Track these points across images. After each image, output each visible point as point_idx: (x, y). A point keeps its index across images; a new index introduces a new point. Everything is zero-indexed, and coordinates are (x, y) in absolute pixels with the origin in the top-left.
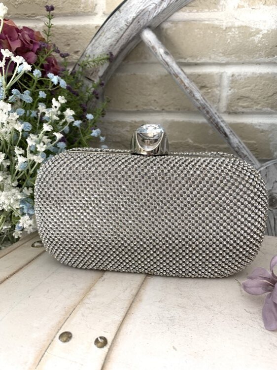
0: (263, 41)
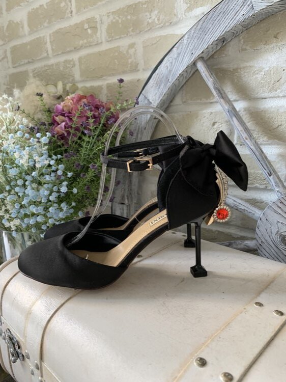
0: (265, 78)
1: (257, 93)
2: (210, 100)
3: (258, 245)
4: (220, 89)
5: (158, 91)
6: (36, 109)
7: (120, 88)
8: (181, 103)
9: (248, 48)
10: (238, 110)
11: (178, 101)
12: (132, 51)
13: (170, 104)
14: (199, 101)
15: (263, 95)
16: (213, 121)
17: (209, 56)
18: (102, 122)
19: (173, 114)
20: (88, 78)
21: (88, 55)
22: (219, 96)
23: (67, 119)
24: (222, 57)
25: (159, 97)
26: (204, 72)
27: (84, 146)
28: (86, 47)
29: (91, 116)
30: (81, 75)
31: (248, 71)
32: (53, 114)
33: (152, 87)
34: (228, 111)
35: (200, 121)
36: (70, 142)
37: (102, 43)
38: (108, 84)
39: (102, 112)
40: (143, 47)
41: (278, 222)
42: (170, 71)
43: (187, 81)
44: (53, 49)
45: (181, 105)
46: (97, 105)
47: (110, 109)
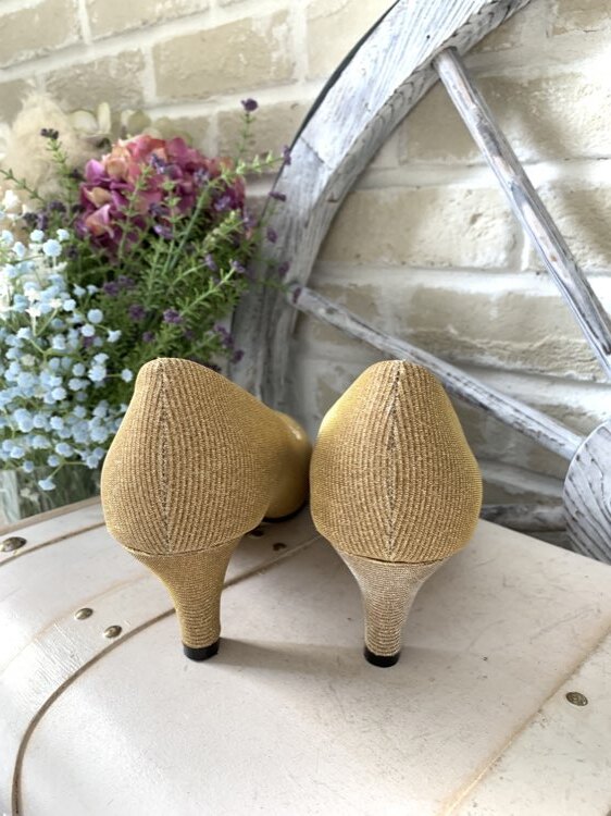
1: (587, 145)
2: (469, 159)
3: (568, 518)
4: (495, 131)
5: (341, 132)
6: (45, 170)
7: (248, 122)
8: (395, 163)
9: (569, 26)
10: (535, 186)
11: (388, 157)
12: (279, 31)
13: (368, 165)
14: (440, 161)
15: (601, 150)
16: (473, 211)
17: (470, 46)
18: (199, 206)
19: (375, 192)
20: (174, 97)
21: (176, 40)
22: (490, 149)
23: (114, 196)
24: (503, 49)
25: (343, 148)
26: (455, 87)
27: (153, 265)
28: (170, 20)
29: (174, 190)
30: (159, 92)
31: (565, 86)
32: (82, 184)
33: (326, 121)
34: (512, 189)
35: (442, 210)
36: (120, 253)
37: (207, 9)
38: (221, 113)
39: (200, 180)
40: (309, 22)
42: (371, 83)
43: (411, 110)
44: (92, 25)
45: (394, 168)
46: (191, 163)
47: (219, 173)
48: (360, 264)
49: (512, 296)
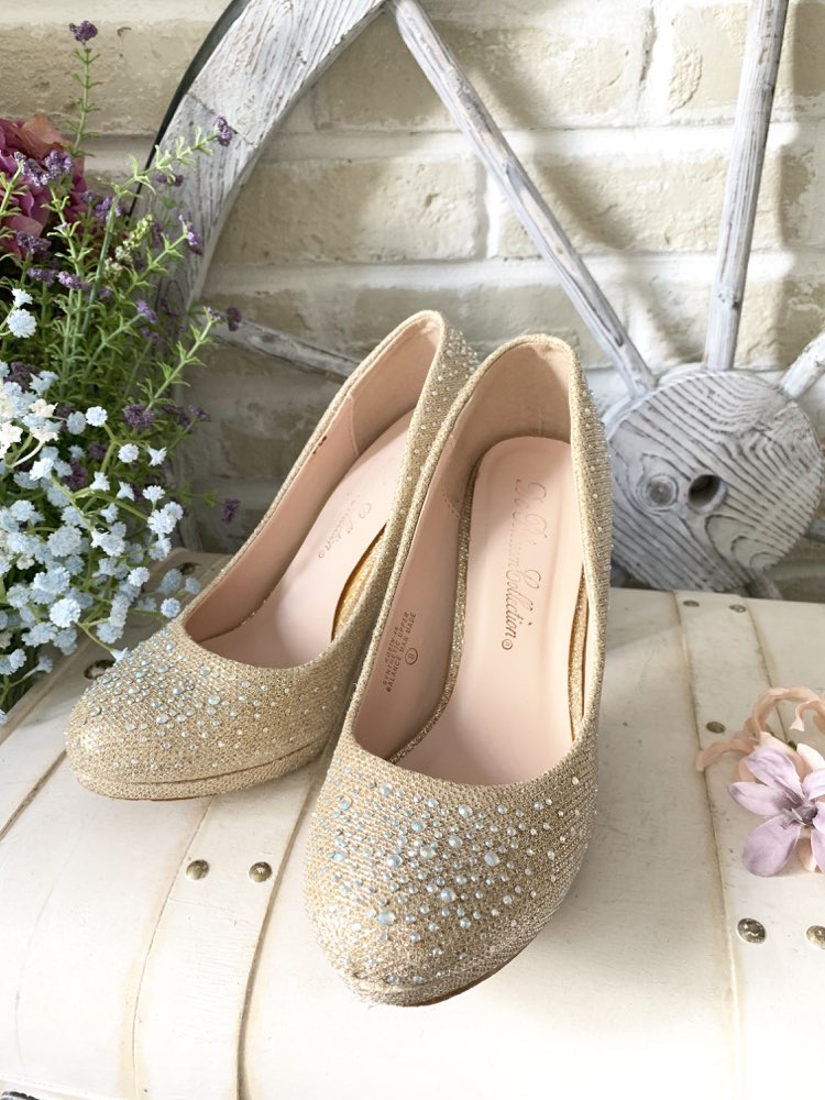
0: (578, 69)
1: (555, 114)
2: (416, 124)
5: (260, 89)
8: (313, 127)
11: (302, 122)
14: (377, 126)
15: (570, 120)
16: (428, 191)
19: (285, 166)
25: (268, 114)
31: (527, 42)
34: (508, 172)
35: (385, 189)
41: (645, 455)
42: (303, 22)
45: (306, 133)
48: (273, 264)
49: (484, 289)
